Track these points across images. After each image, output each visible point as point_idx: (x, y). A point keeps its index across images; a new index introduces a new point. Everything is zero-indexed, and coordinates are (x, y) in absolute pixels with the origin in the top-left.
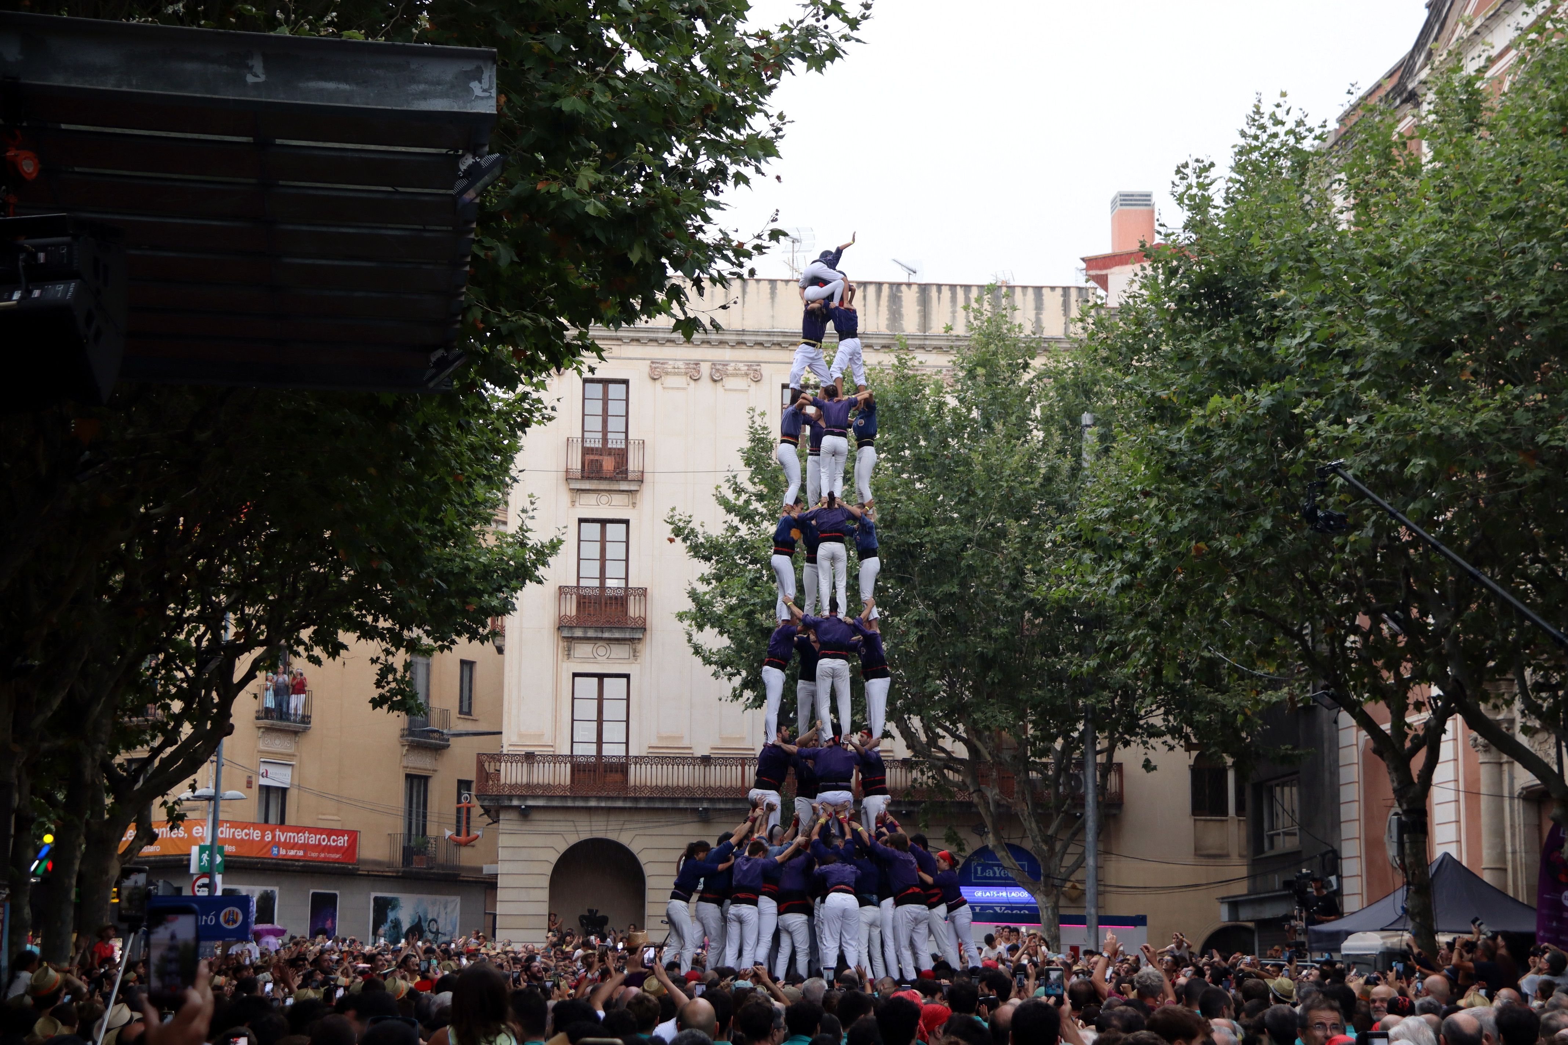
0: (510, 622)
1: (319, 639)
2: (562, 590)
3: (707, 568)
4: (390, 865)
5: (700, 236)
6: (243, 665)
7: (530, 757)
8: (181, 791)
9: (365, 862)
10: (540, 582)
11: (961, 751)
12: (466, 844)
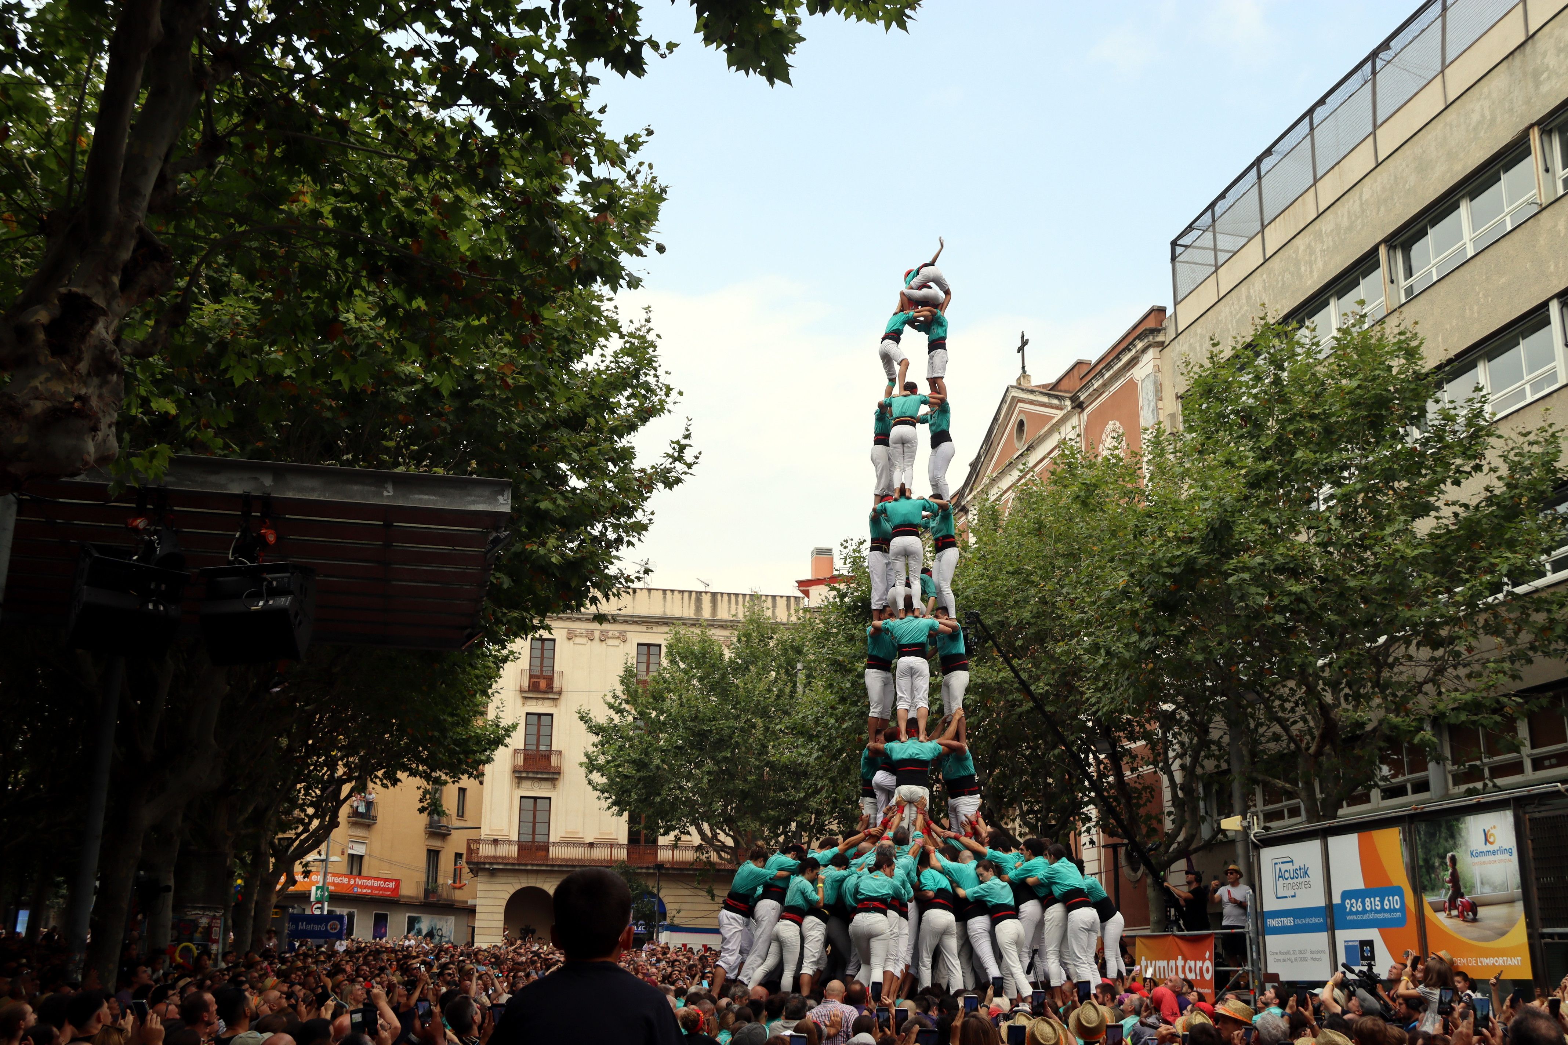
0: (487, 768)
1: (386, 776)
2: (516, 751)
3: (596, 739)
4: (417, 898)
5: (606, 571)
6: (346, 789)
7: (496, 842)
8: (311, 857)
9: (404, 897)
10: (506, 746)
11: (730, 842)
12: (460, 888)
